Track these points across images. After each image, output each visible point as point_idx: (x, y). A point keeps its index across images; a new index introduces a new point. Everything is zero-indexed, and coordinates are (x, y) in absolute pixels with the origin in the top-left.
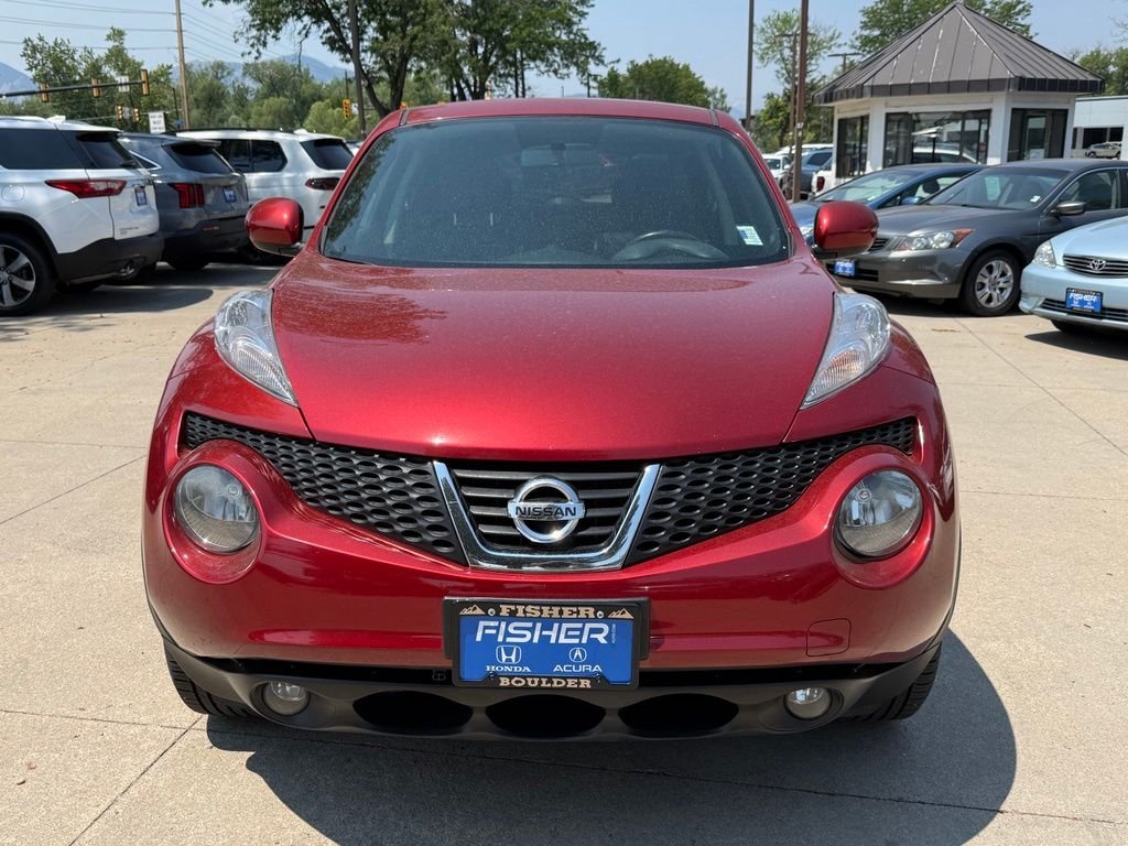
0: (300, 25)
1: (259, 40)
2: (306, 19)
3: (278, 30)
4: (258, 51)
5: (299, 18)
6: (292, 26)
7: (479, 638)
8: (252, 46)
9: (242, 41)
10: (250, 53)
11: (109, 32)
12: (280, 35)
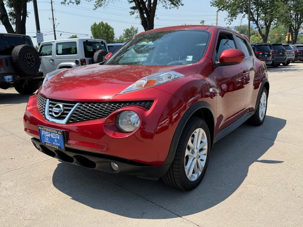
0: (242, 15)
1: (231, 20)
2: (244, 13)
3: (236, 17)
4: (230, 23)
5: (242, 13)
6: (240, 15)
7: (43, 134)
8: (229, 21)
9: (227, 20)
10: (228, 23)
11: (201, 21)
12: (236, 18)
